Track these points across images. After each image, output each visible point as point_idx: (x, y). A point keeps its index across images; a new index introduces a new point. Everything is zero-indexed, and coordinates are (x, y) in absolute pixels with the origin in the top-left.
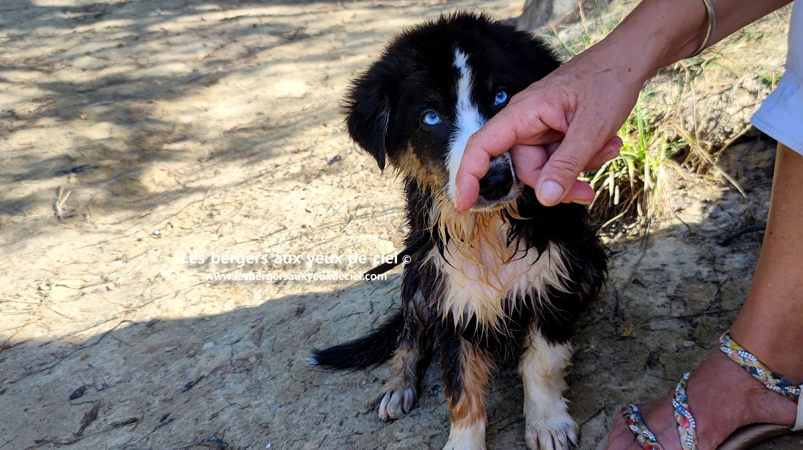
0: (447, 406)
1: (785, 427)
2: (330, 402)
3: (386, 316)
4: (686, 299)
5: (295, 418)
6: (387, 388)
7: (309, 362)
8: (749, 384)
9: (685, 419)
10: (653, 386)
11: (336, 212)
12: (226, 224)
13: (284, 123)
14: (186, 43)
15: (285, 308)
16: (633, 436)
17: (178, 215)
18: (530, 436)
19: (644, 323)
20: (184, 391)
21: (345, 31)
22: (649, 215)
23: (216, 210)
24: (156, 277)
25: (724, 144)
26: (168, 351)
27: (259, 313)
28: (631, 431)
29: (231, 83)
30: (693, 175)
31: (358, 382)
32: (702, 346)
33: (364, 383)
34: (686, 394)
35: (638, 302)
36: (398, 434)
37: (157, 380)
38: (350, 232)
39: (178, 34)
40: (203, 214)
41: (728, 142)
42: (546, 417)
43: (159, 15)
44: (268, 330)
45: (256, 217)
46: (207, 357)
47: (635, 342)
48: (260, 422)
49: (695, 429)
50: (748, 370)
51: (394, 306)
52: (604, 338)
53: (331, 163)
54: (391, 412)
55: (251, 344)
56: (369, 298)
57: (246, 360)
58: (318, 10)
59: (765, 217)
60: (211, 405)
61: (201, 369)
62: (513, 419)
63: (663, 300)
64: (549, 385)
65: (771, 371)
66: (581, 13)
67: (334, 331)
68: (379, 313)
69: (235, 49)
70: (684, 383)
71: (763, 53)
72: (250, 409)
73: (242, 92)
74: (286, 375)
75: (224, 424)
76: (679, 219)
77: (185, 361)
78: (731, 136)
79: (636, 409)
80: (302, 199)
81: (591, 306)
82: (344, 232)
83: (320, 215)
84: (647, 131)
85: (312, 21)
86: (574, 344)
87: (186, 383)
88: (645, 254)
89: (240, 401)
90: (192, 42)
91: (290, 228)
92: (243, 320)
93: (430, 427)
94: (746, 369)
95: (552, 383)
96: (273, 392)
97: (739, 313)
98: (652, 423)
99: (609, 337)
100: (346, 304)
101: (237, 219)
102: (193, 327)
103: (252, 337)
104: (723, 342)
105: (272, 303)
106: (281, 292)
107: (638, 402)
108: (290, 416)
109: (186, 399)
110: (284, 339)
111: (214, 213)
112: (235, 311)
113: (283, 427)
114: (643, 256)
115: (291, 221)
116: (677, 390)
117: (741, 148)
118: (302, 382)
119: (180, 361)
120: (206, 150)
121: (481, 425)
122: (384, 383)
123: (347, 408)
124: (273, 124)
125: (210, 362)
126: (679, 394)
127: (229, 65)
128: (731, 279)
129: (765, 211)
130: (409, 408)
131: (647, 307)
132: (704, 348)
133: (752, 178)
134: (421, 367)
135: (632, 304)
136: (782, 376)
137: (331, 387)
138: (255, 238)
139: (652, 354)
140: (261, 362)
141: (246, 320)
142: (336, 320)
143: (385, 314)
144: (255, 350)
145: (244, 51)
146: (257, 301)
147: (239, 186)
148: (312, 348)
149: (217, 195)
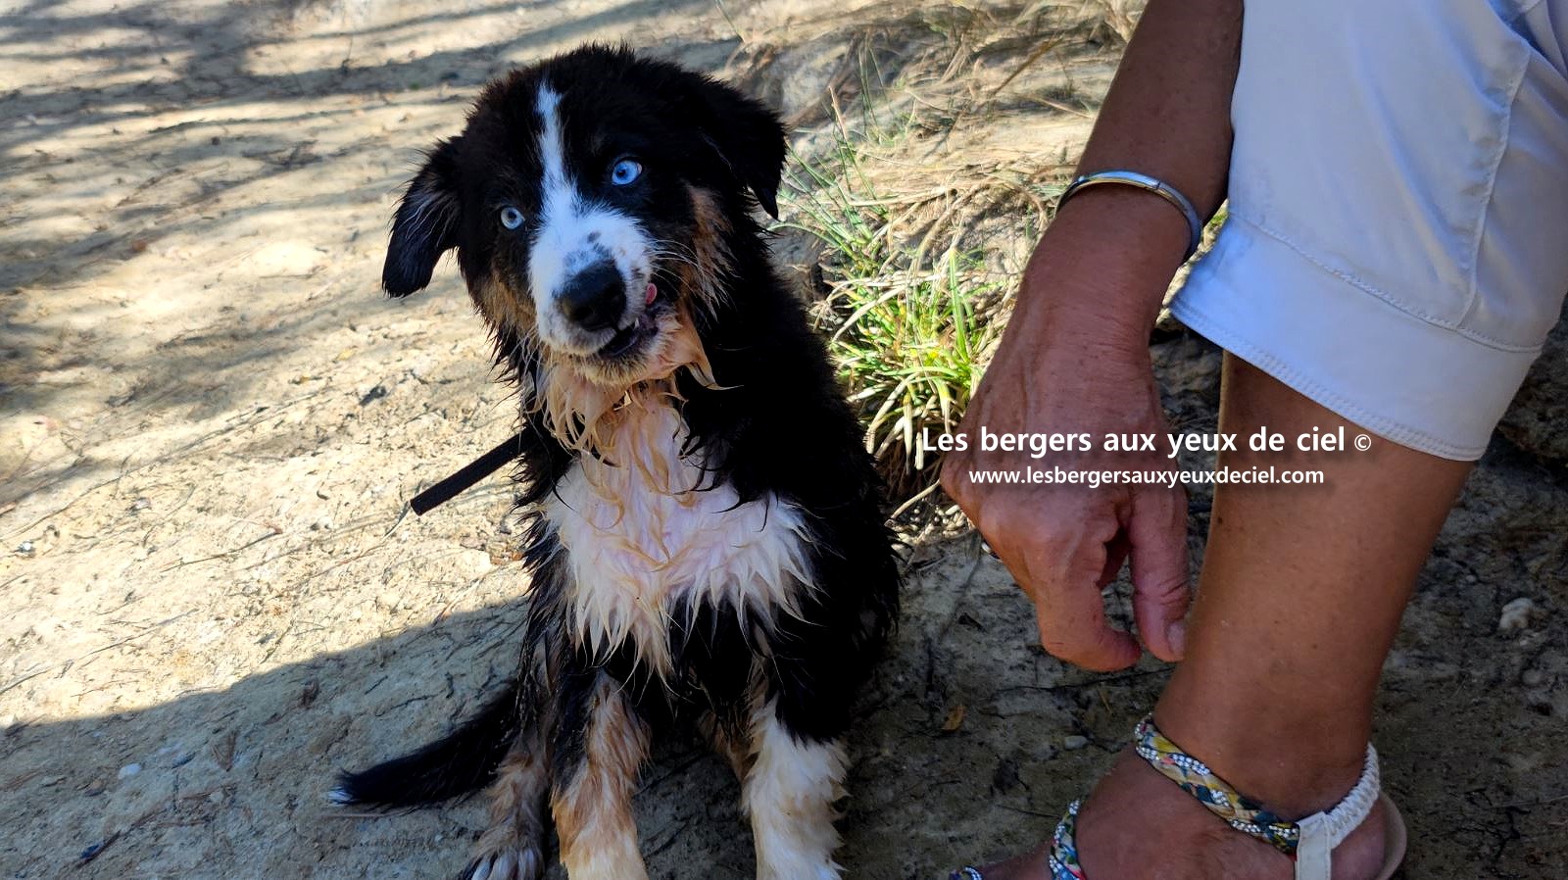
3: (479, 703)
6: (483, 848)
7: (332, 798)
8: (1196, 823)
10: (1010, 829)
11: (377, 497)
12: (162, 526)
13: (273, 324)
14: (84, 178)
15: (280, 691)
17: (69, 511)
19: (984, 701)
20: (79, 867)
21: (388, 147)
23: (142, 499)
24: (26, 635)
26: (48, 786)
27: (228, 702)
29: (170, 252)
31: (426, 836)
32: (1101, 745)
33: (438, 838)
34: (1074, 845)
35: (971, 660)
37: (25, 843)
38: (405, 535)
39: (69, 161)
40: (118, 508)
43: (33, 126)
44: (246, 737)
45: (220, 512)
46: (127, 795)
47: (970, 742)
50: (1194, 793)
51: (495, 681)
52: (909, 735)
53: (366, 401)
55: (213, 766)
56: (445, 668)
57: (204, 797)
58: (336, 108)
61: (112, 821)
63: (1021, 654)
64: (799, 831)
65: (1238, 793)
66: (835, 104)
67: (376, 735)
68: (464, 695)
69: (176, 188)
70: (1070, 822)
73: (190, 268)
74: (283, 826)
77: (82, 805)
79: (977, 877)
80: (310, 473)
81: (881, 672)
82: (394, 535)
83: (347, 504)
84: (972, 325)
85: (325, 129)
87: (83, 849)
88: (980, 566)
90: (95, 175)
91: (287, 531)
92: (197, 718)
94: (1190, 792)
95: (808, 829)
96: (257, 861)
97: (1168, 677)
99: (918, 732)
100: (399, 680)
101: (184, 515)
102: (97, 735)
103: (215, 752)
104: (1140, 737)
105: (254, 681)
106: (272, 659)
107: (982, 862)
110: (280, 753)
111: (140, 505)
112: (182, 701)
114: (976, 569)
115: (289, 517)
116: (1058, 836)
118: (316, 841)
119: (72, 803)
120: (122, 384)
122: (477, 837)
124: (252, 326)
125: (132, 807)
126: (1061, 846)
127: (165, 217)
131: (989, 669)
132: (1106, 749)
133: (1179, 411)
135: (960, 665)
136: (1261, 803)
137: (373, 849)
138: (220, 553)
139: (1004, 765)
140: (233, 801)
141: (204, 717)
142: (380, 713)
143: (478, 697)
144: (222, 777)
145: (194, 188)
146: (224, 678)
147: (187, 452)
148: (335, 770)
149: (144, 471)
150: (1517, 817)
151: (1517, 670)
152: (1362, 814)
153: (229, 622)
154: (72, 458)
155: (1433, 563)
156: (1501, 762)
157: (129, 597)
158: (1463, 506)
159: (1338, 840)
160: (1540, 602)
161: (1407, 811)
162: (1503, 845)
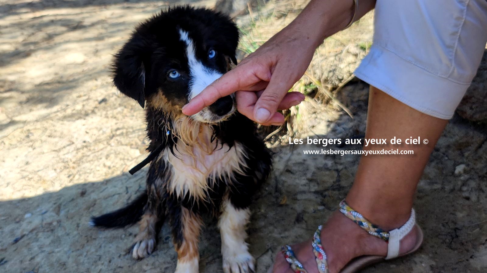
0: (175, 250)
1: (381, 257)
2: (103, 249)
3: (136, 195)
4: (318, 181)
5: (82, 259)
6: (138, 239)
7: (89, 224)
8: (358, 232)
9: (320, 254)
10: (300, 234)
11: (104, 133)
12: (37, 141)
13: (71, 79)
14: (11, 33)
15: (74, 192)
16: (288, 265)
17: (8, 137)
18: (226, 266)
19: (293, 196)
20: (13, 244)
21: (107, 23)
22: (294, 130)
23: (31, 133)
25: (338, 86)
26: (3, 220)
27: (58, 195)
28: (287, 262)
29: (39, 56)
30: (320, 105)
31: (120, 235)
32: (329, 209)
33: (123, 236)
34: (320, 238)
35: (289, 183)
36: (145, 267)
38: (113, 144)
39: (6, 27)
40: (23, 136)
41: (341, 85)
42: (235, 255)
44: (64, 205)
45: (55, 137)
46: (27, 223)
47: (288, 208)
48: (60, 262)
49: (327, 260)
50: (357, 223)
51: (141, 189)
52: (269, 205)
53: (100, 102)
54: (140, 254)
55: (54, 214)
56: (125, 185)
57: (51, 224)
58: (90, 11)
59: (365, 129)
60: (30, 252)
61: (23, 231)
62: (215, 256)
63: (305, 181)
64: (236, 235)
65: (371, 223)
66: (249, 9)
67: (104, 205)
68: (131, 193)
69: (40, 35)
70: (319, 232)
71: (360, 31)
72: (54, 254)
73: (45, 61)
74: (75, 232)
75: (38, 263)
76: (312, 132)
77: (13, 226)
78: (342, 81)
79: (290, 248)
80: (83, 125)
81: (262, 187)
82: (109, 144)
83: (95, 135)
85: (87, 17)
86: (251, 210)
87: (14, 239)
88: (292, 154)
89: (48, 249)
90: (14, 32)
91: (76, 143)
92: (49, 200)
93: (164, 263)
95: (238, 234)
96: (68, 243)
97: (351, 188)
98: (301, 257)
99: (272, 205)
100: (111, 188)
101: (44, 138)
102: (18, 204)
103: (54, 210)
104: (341, 206)
105: (66, 189)
106: (72, 182)
107: (292, 244)
108: (79, 258)
109: (15, 248)
110: (74, 210)
111: (30, 135)
112: (44, 195)
113: (74, 264)
114: (291, 155)
115: (77, 139)
116: (315, 236)
117: (349, 88)
118: (85, 237)
119: (10, 225)
120: (24, 97)
121: (196, 261)
122: (135, 236)
123: (114, 252)
124: (64, 80)
125: (29, 226)
126: (316, 239)
127: (37, 45)
128: (346, 168)
129: (364, 126)
130: (151, 250)
131: (295, 186)
133: (356, 106)
134: (158, 226)
135: (286, 184)
136: (379, 226)
137: (103, 239)
138: (55, 149)
139: (299, 215)
140: (60, 225)
141: (51, 200)
142: (106, 198)
143: (136, 193)
144: (56, 218)
145: (46, 36)
146: (57, 187)
147: (45, 118)
148: (91, 216)
149: (32, 124)
150: (457, 230)
151: (459, 187)
152: (409, 230)
153: (58, 170)
154: (9, 120)
155: (435, 153)
156: (453, 214)
157: (27, 163)
158: (445, 136)
159: (401, 237)
160: (468, 165)
161: (424, 229)
162: (453, 239)
